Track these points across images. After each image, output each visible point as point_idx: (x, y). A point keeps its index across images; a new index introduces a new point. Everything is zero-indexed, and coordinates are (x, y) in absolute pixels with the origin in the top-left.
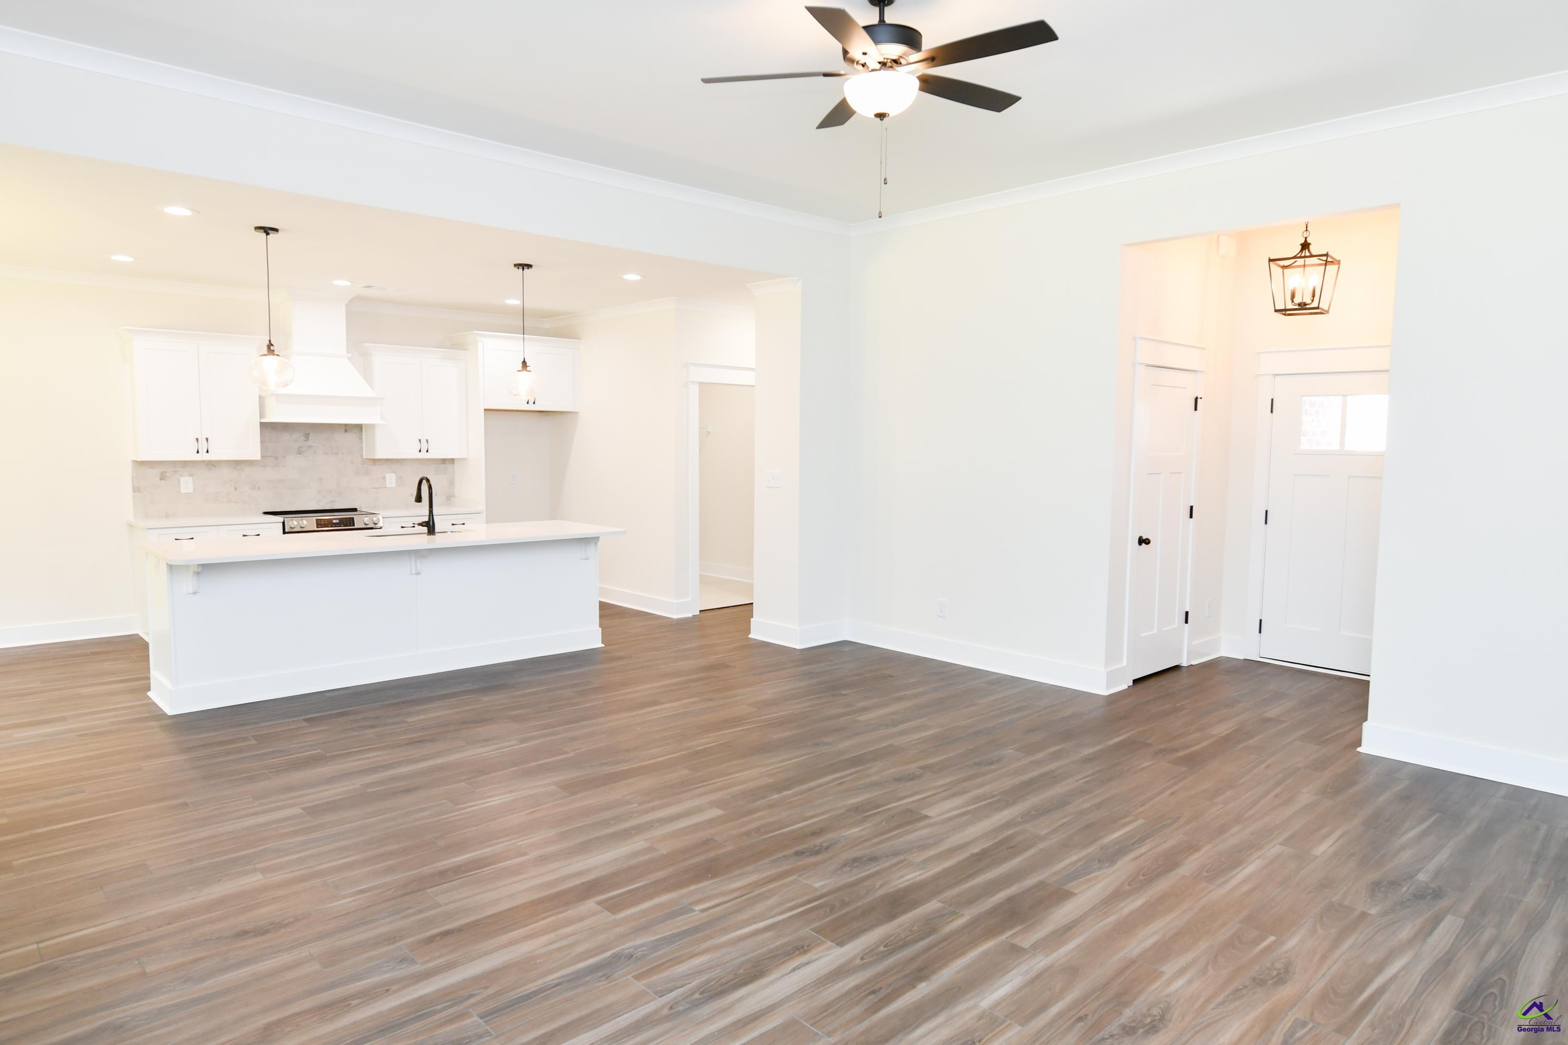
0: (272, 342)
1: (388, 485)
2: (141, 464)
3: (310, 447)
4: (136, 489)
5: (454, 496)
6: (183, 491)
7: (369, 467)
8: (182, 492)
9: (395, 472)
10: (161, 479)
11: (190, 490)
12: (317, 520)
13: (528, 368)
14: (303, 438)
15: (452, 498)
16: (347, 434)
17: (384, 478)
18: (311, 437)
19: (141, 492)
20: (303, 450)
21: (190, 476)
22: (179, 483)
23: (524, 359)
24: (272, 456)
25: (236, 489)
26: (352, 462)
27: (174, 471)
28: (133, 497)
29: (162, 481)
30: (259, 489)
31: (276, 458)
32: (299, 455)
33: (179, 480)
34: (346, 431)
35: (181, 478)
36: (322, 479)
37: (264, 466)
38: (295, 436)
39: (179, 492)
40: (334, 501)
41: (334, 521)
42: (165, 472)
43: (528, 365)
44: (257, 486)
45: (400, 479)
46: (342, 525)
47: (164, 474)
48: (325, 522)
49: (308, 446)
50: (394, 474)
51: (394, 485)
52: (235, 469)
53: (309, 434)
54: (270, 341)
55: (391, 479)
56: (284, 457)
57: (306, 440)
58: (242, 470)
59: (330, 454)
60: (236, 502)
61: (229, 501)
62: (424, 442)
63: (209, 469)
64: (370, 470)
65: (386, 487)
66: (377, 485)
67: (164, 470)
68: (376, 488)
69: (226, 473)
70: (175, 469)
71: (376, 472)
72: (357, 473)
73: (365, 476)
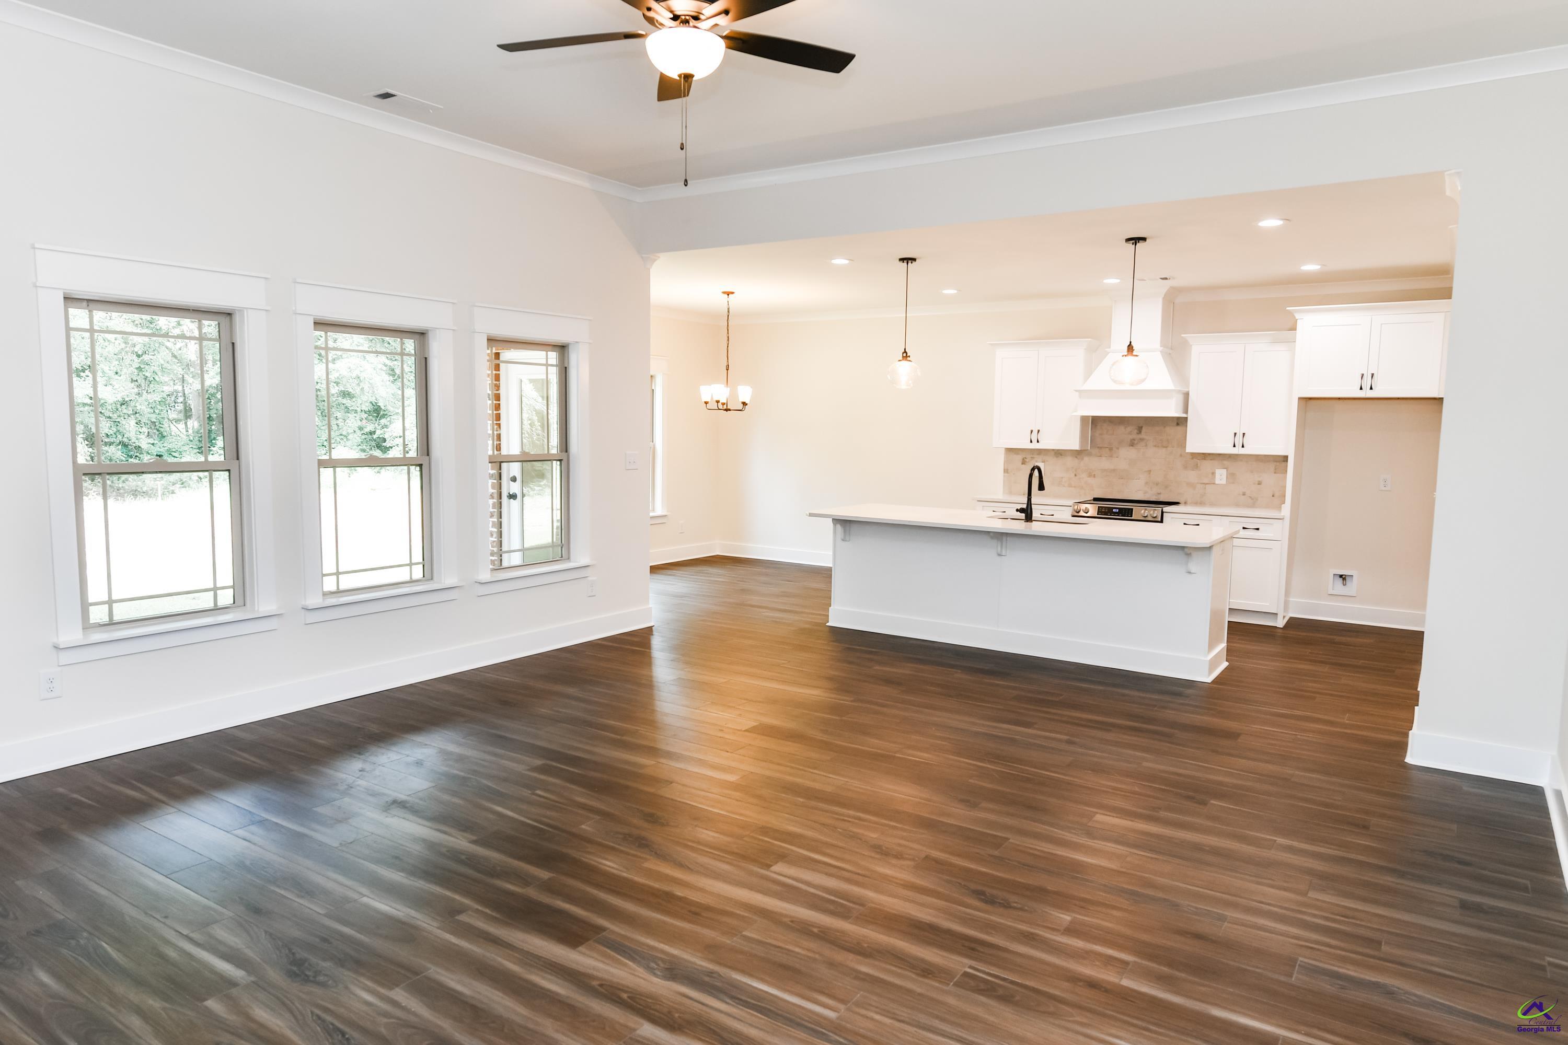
1: (1217, 482)
2: (1009, 451)
3: (1142, 440)
4: (1006, 471)
7: (1195, 461)
9: (1228, 468)
10: (1022, 464)
12: (1099, 507)
14: (1136, 431)
16: (1178, 427)
17: (1213, 474)
18: (1144, 430)
19: (1009, 473)
20: (1136, 442)
21: (1042, 462)
24: (1107, 447)
25: (1075, 475)
27: (1032, 458)
28: (1004, 476)
29: (1023, 465)
30: (1094, 476)
31: (1111, 449)
32: (1132, 447)
34: (1178, 424)
36: (1150, 471)
37: (1100, 456)
38: (1129, 429)
41: (1114, 510)
42: (1026, 458)
44: (1093, 474)
45: (1231, 477)
46: (1120, 515)
48: (1105, 509)
49: (1140, 439)
50: (1225, 470)
51: (1224, 482)
52: (1076, 457)
53: (1142, 427)
54: (905, 348)
55: (1221, 476)
56: (1118, 448)
57: (1138, 432)
58: (1082, 459)
59: (1158, 447)
60: (1075, 487)
61: (1070, 486)
62: (1239, 436)
63: (1057, 457)
64: (1199, 465)
65: (1214, 484)
66: (1206, 481)
67: (1024, 457)
68: (1204, 483)
69: (1070, 461)
70: (1032, 456)
71: (1207, 465)
72: (1185, 467)
73: (1193, 470)
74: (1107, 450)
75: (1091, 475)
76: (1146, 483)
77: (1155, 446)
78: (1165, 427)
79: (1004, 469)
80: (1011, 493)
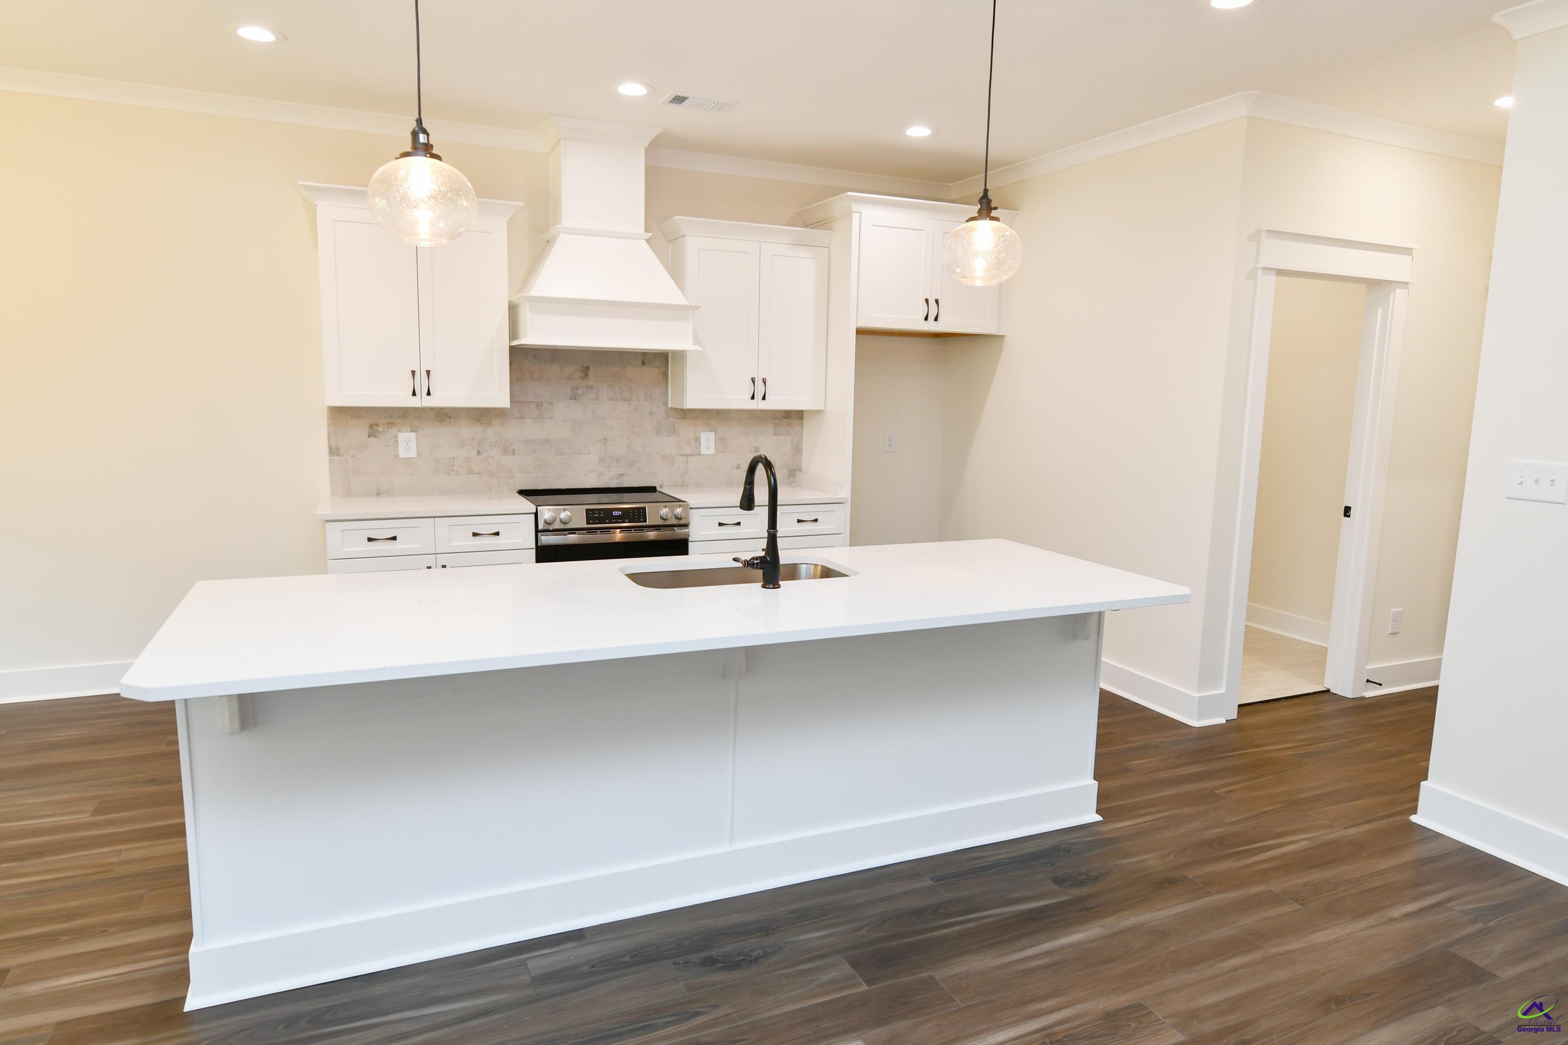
0: (424, 125)
1: (704, 451)
2: (338, 412)
3: (590, 387)
4: (334, 451)
5: (800, 470)
6: (403, 454)
7: (676, 420)
8: (400, 457)
9: (715, 431)
10: (369, 436)
11: (413, 454)
12: (587, 510)
13: (994, 213)
14: (579, 374)
15: (797, 473)
16: (646, 369)
17: (698, 439)
18: (591, 372)
19: (342, 456)
20: (580, 392)
21: (412, 431)
22: (397, 442)
23: (986, 191)
24: (533, 402)
25: (479, 453)
26: (651, 413)
27: (389, 423)
28: (331, 462)
29: (372, 439)
30: (514, 452)
31: (539, 405)
32: (574, 401)
33: (396, 437)
34: (643, 363)
35: (399, 434)
36: (606, 439)
37: (522, 418)
38: (569, 370)
39: (398, 456)
40: (623, 475)
41: (615, 513)
42: (376, 425)
43: (993, 205)
44: (511, 448)
45: (721, 442)
46: (627, 520)
47: (375, 427)
48: (599, 513)
49: (587, 387)
50: (713, 433)
51: (712, 451)
52: (478, 421)
53: (588, 367)
54: (419, 121)
55: (708, 441)
56: (551, 404)
57: (584, 376)
58: (491, 424)
59: (616, 400)
60: (479, 473)
61: (470, 472)
62: (759, 383)
63: (441, 421)
64: (677, 427)
65: (700, 454)
66: (687, 451)
67: (372, 422)
68: (685, 455)
69: (467, 431)
70: (391, 421)
71: (686, 430)
72: (658, 432)
73: (670, 436)
74: (533, 405)
75: (507, 450)
76: (601, 459)
77: (611, 399)
78: (624, 368)
79: (330, 448)
80: (349, 493)
